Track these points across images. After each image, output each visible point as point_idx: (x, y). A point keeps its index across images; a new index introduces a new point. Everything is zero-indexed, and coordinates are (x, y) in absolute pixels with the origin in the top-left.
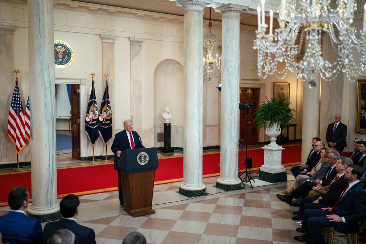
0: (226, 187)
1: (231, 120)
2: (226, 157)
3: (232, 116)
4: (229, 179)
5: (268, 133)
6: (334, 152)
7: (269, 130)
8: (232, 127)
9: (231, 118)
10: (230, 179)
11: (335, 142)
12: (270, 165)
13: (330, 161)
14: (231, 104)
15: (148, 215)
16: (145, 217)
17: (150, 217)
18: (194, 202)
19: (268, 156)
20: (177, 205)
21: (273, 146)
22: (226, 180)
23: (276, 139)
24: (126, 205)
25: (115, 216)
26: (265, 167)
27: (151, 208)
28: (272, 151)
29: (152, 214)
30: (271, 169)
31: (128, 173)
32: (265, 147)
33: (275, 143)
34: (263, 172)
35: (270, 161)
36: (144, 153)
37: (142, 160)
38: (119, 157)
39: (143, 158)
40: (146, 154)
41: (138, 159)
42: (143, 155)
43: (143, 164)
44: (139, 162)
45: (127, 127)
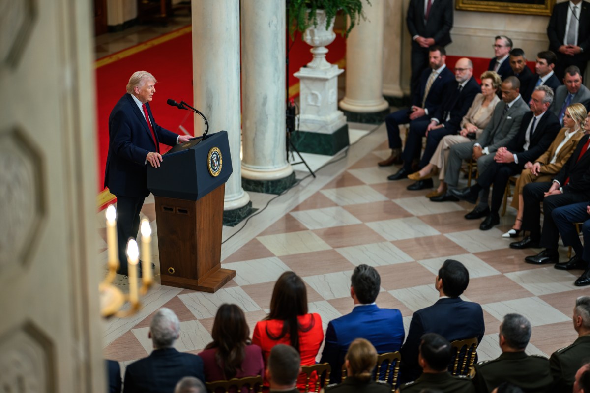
0: (272, 186)
1: (276, 27)
2: (267, 116)
3: (277, 17)
4: (274, 165)
5: (312, 40)
7: (315, 31)
8: (277, 43)
9: (275, 22)
10: (276, 166)
11: (432, 36)
12: (318, 113)
13: (537, 105)
15: (229, 281)
16: (233, 288)
17: (239, 285)
18: (261, 234)
19: (313, 94)
20: (241, 248)
21: (322, 68)
22: (269, 169)
23: (326, 51)
24: (174, 271)
25: (171, 300)
26: (306, 121)
27: (220, 266)
28: (325, 80)
29: (233, 279)
30: (325, 124)
31: (196, 200)
32: (303, 72)
33: (324, 61)
34: (303, 132)
35: (319, 104)
36: (216, 150)
37: (215, 166)
38: (156, 167)
39: (215, 161)
40: (218, 150)
41: (210, 165)
42: (215, 155)
43: (217, 174)
44: (212, 172)
45: (146, 91)
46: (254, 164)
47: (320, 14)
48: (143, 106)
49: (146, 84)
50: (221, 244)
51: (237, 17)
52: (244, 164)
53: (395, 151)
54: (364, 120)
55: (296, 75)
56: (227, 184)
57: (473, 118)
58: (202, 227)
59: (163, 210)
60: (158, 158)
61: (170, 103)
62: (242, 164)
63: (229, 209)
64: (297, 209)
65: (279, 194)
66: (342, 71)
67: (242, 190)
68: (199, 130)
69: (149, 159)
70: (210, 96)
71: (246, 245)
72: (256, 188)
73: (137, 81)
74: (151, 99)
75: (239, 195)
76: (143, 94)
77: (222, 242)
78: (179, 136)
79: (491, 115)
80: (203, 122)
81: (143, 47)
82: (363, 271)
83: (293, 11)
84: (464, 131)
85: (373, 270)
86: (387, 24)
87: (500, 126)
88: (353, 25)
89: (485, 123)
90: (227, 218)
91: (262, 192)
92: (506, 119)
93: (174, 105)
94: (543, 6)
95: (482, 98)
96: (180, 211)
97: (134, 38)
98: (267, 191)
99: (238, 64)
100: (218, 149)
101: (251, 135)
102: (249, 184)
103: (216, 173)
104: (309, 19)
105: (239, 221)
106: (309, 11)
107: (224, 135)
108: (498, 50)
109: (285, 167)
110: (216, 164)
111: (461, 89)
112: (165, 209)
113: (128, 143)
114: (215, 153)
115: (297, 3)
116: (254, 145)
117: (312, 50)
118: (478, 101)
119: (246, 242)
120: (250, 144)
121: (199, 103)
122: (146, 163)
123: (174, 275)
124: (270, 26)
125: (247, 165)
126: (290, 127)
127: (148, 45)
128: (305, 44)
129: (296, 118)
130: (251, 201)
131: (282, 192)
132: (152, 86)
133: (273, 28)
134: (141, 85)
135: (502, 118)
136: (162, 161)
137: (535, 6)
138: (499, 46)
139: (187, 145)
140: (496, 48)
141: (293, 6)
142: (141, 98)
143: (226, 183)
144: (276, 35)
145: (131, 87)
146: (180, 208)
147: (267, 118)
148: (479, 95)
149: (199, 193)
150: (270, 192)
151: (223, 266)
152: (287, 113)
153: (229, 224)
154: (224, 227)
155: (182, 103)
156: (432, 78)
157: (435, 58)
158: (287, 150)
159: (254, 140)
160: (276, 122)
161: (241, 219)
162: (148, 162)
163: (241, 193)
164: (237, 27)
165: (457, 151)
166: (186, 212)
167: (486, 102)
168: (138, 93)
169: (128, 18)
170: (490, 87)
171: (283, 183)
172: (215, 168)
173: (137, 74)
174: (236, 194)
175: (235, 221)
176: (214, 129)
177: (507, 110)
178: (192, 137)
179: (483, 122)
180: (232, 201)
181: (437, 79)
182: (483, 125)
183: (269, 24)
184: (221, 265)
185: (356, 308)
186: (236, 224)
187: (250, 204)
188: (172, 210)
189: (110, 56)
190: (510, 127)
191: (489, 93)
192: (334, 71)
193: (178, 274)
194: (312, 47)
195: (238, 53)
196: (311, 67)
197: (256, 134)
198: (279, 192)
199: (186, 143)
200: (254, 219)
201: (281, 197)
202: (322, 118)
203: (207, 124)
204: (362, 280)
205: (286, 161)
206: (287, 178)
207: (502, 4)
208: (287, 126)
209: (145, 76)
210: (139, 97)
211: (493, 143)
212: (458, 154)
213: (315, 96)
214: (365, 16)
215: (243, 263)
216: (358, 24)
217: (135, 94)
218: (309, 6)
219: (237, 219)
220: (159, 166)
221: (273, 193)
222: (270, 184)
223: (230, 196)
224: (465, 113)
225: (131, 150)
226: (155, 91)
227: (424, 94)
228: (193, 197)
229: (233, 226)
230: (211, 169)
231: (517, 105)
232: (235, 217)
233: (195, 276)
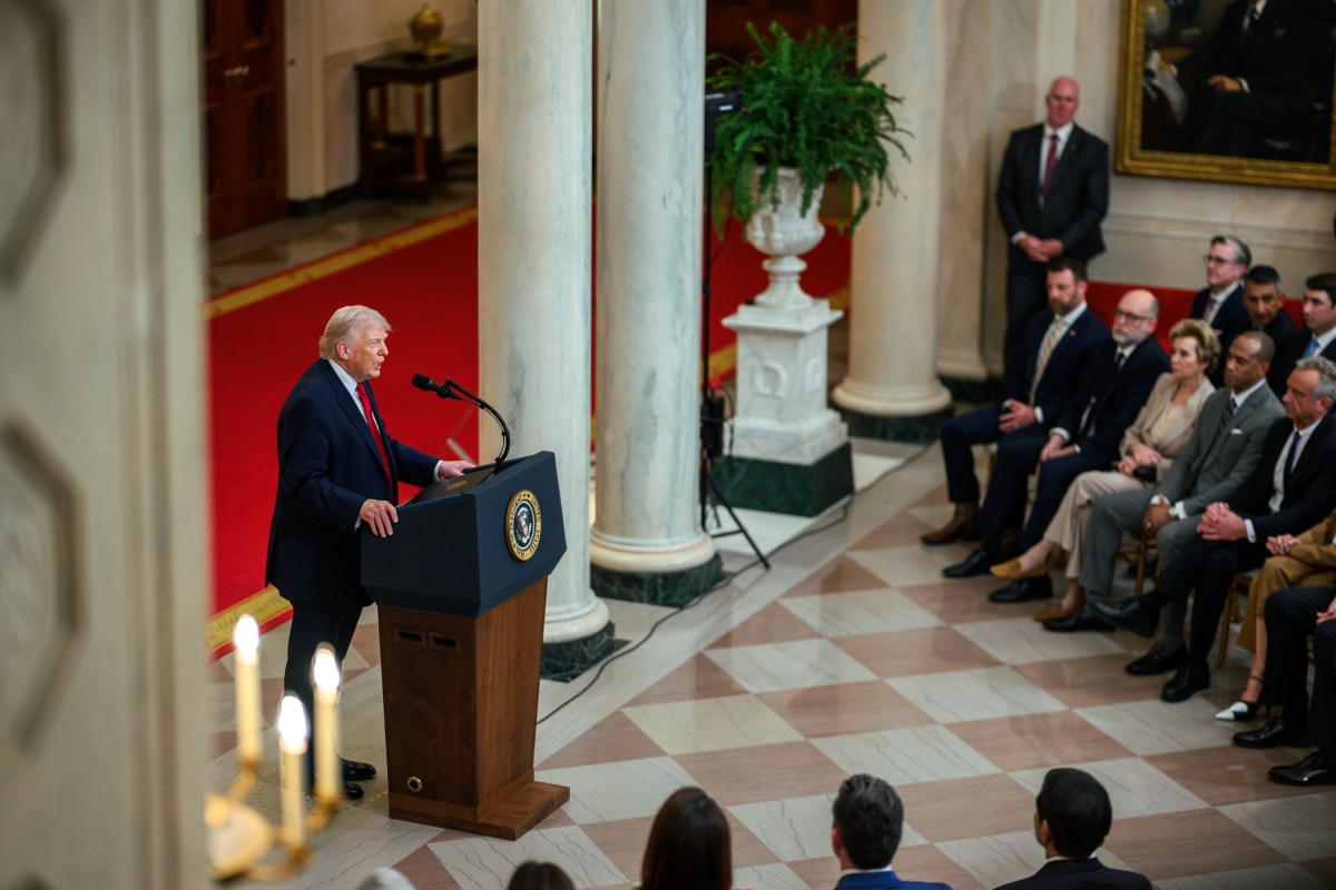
0: (664, 588)
1: (681, 209)
2: (654, 418)
3: (682, 184)
4: (669, 535)
5: (768, 240)
6: (1321, 365)
7: (776, 218)
8: (682, 246)
9: (677, 195)
10: (674, 539)
11: (1057, 235)
12: (779, 414)
13: (1300, 404)
14: (678, 114)
15: (551, 812)
16: (562, 829)
17: (576, 821)
18: (636, 702)
19: (767, 369)
20: (585, 734)
21: (790, 307)
22: (657, 545)
23: (801, 266)
24: (420, 786)
25: (412, 854)
26: (749, 433)
27: (533, 776)
28: (796, 336)
29: (563, 807)
30: (796, 442)
31: (475, 617)
32: (744, 317)
33: (796, 290)
34: (742, 460)
35: (782, 393)
36: (526, 496)
37: (522, 534)
38: (384, 536)
39: (524, 523)
40: (532, 498)
41: (512, 532)
42: (523, 509)
43: (528, 555)
44: (515, 550)
45: (364, 353)
46: (623, 532)
47: (787, 179)
48: (358, 389)
49: (364, 336)
50: (536, 724)
51: (585, 183)
52: (597, 532)
53: (963, 508)
54: (891, 434)
55: (728, 322)
56: (553, 580)
57: (1149, 431)
58: (490, 681)
59: (397, 638)
60: (389, 514)
61: (420, 383)
62: (592, 533)
63: (558, 640)
64: (725, 641)
65: (681, 606)
66: (838, 314)
67: (591, 594)
68: (489, 450)
69: (368, 517)
70: (517, 368)
71: (597, 727)
72: (625, 591)
73: (342, 329)
74: (376, 373)
75: (583, 607)
76: (358, 359)
77: (538, 719)
78: (440, 462)
79: (1193, 425)
80: (498, 430)
81: (369, 253)
82: (860, 791)
83: (723, 170)
84: (1128, 463)
85: (885, 790)
86: (950, 205)
87: (1215, 451)
88: (865, 205)
89: (1177, 443)
90: (552, 661)
91: (641, 601)
92: (1229, 435)
93: (427, 388)
94: (1325, 168)
95: (1173, 383)
96: (437, 640)
97: (350, 230)
98: (653, 600)
99: (585, 295)
100: (531, 495)
101: (615, 464)
102: (608, 582)
103: (526, 553)
104: (761, 191)
105: (583, 670)
106: (760, 171)
107: (545, 463)
108: (1216, 269)
109: (696, 541)
110: (525, 530)
111: (1122, 362)
112: (403, 635)
113: (316, 477)
114: (523, 505)
115: (733, 152)
116: (622, 486)
117: (766, 265)
118: (1162, 392)
119: (598, 719)
120: (614, 484)
121: (491, 387)
122: (357, 525)
123: (420, 795)
124: (665, 206)
125: (606, 536)
126: (710, 446)
127: (383, 248)
128: (750, 248)
129: (726, 426)
130: (614, 621)
131: (688, 602)
132: (378, 341)
133: (672, 209)
134: (351, 338)
135: (1219, 432)
136: (396, 520)
137: (1306, 167)
138: (1220, 261)
139: (458, 485)
140: (1212, 265)
141: (722, 158)
142: (354, 370)
143: (550, 577)
144: (679, 227)
145: (329, 342)
146: (438, 635)
147: (656, 424)
148: (1165, 378)
149: (482, 598)
150: (660, 600)
151: (540, 776)
152: (702, 413)
153: (558, 675)
154: (544, 684)
155: (448, 383)
156: (1053, 334)
157: (1061, 287)
158: (703, 503)
159: (623, 475)
160: (677, 433)
161: (587, 664)
162: (365, 524)
163: (589, 602)
164: (586, 207)
165: (1111, 511)
166: (452, 643)
167: (1181, 394)
168: (346, 357)
169: (336, 183)
170: (1192, 358)
171: (691, 580)
172: (525, 540)
173: (343, 313)
174: (575, 605)
175: (572, 668)
176: (525, 447)
177: (1231, 413)
178: (473, 466)
179: (1172, 443)
180: (566, 621)
181: (1067, 336)
182: (1171, 450)
183: (664, 200)
184: (536, 773)
185: (844, 879)
186: (574, 677)
187: (609, 628)
188: (418, 638)
189: (289, 273)
190: (1236, 455)
191: (1188, 372)
192: (817, 315)
193: (429, 792)
194: (765, 256)
195: (586, 266)
196: (763, 305)
197: (627, 462)
198: (682, 601)
199: (458, 479)
200: (619, 666)
201: (686, 613)
202: (791, 427)
203: (506, 434)
204: (860, 812)
205: (700, 529)
206: (700, 568)
207: (1226, 161)
208: (704, 445)
209: (363, 316)
210: (348, 367)
211: (1197, 493)
212: (1112, 517)
213: (772, 374)
214: (895, 184)
215: (588, 768)
216: (879, 203)
217: (339, 360)
218: (761, 159)
219: (577, 665)
220: (391, 533)
221: (666, 603)
222: (660, 581)
223: (562, 608)
224: (1131, 420)
225: (325, 494)
226: (386, 352)
227: (1033, 372)
228: (469, 608)
229: (567, 682)
230: (514, 542)
231: (1256, 401)
232: (572, 659)
233: (470, 797)
